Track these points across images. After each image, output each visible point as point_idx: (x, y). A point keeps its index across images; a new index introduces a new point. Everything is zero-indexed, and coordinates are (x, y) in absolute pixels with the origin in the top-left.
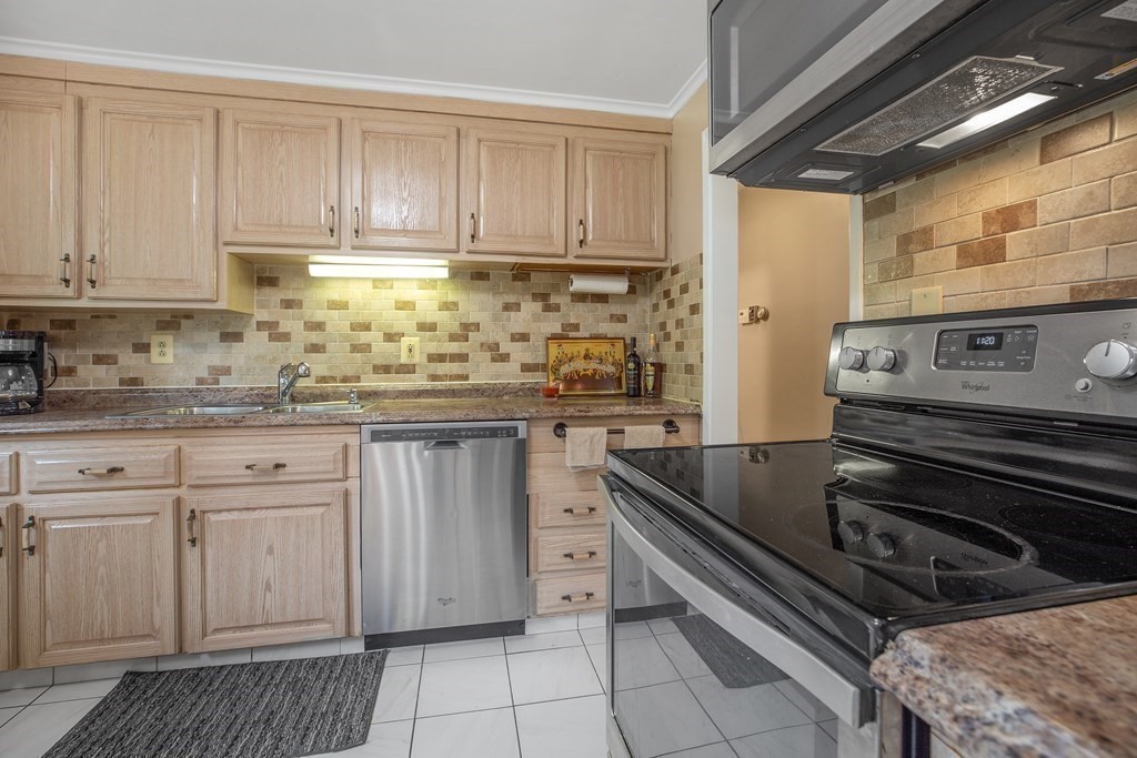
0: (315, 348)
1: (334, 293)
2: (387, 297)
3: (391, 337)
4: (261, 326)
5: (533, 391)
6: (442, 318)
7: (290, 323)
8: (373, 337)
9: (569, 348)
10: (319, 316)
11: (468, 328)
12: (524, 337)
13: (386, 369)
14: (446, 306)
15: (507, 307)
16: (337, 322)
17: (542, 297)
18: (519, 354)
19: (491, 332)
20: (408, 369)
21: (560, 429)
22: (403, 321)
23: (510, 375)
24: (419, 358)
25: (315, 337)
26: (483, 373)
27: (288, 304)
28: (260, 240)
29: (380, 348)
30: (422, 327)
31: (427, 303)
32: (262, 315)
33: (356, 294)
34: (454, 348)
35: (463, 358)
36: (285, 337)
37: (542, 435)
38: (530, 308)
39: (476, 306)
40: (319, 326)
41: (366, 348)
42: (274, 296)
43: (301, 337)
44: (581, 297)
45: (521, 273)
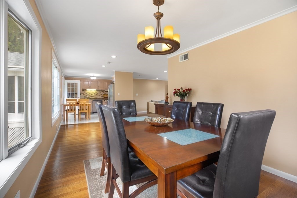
0: (86, 95)
1: (88, 91)
2: (92, 92)
3: (92, 94)
4: (83, 94)
5: (102, 98)
6: (96, 93)
7: (84, 93)
8: (90, 94)
9: (105, 95)
10: (87, 93)
11: (97, 94)
12: (102, 94)
13: (91, 97)
14: (96, 92)
15: (101, 92)
16: (88, 93)
17: (103, 91)
18: (101, 96)
19: (99, 94)
20: (93, 97)
21: (104, 100)
22: (93, 93)
23: (101, 97)
24: (94, 96)
25: (86, 94)
26: (99, 97)
27: (84, 92)
28: (84, 88)
29: (91, 95)
30: (94, 94)
31: (94, 92)
32: (83, 93)
33: (89, 91)
34: (96, 95)
35: (97, 96)
36: (84, 94)
37: (103, 101)
38: (102, 92)
39: (98, 92)
40: (87, 94)
41: (90, 95)
42: (84, 91)
43: (85, 94)
44: (106, 92)
45: (101, 90)
